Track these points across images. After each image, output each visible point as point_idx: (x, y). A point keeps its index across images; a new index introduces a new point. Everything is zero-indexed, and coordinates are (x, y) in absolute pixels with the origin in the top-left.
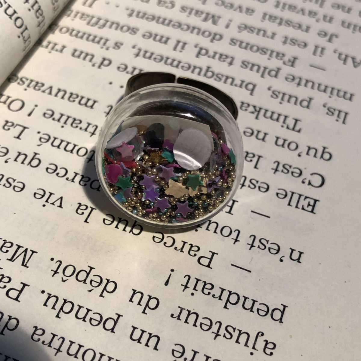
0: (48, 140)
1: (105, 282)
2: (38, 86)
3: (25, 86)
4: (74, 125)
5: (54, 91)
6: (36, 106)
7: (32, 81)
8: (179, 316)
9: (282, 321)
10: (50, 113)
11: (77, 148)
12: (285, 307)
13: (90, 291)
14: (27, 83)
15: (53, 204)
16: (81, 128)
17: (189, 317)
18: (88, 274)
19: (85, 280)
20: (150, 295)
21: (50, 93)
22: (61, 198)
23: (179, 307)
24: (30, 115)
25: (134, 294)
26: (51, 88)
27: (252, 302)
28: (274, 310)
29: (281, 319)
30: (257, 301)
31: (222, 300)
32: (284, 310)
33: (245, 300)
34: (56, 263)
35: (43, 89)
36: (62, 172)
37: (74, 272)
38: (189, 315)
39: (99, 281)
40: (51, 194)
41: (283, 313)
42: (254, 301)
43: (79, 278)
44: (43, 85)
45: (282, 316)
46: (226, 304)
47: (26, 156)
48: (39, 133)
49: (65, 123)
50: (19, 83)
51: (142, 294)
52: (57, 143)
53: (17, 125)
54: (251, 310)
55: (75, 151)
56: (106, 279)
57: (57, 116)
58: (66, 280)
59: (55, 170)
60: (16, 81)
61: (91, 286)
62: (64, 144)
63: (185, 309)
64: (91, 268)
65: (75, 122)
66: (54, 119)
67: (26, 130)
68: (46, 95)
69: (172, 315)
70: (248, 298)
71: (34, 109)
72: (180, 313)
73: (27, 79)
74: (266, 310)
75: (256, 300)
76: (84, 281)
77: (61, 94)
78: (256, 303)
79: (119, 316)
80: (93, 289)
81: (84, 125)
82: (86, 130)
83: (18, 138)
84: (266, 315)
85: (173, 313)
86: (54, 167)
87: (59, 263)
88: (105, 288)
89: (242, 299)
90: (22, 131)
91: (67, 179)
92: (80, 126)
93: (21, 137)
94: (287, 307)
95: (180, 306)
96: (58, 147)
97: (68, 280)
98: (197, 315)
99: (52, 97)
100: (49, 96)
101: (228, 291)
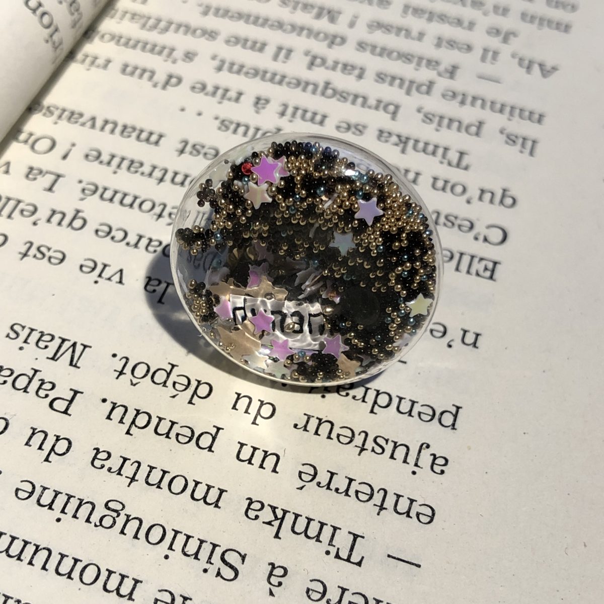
0: (95, 192)
1: (194, 384)
2: (73, 116)
3: (54, 117)
4: (132, 169)
5: (99, 123)
6: (73, 145)
7: (64, 110)
8: (305, 426)
9: (456, 427)
10: (95, 153)
11: (138, 201)
12: (458, 408)
13: (174, 397)
14: (57, 113)
15: (109, 279)
16: (142, 174)
17: (321, 427)
18: (169, 374)
19: (165, 382)
20: (262, 400)
21: (93, 126)
22: (121, 271)
23: (305, 414)
24: (65, 157)
25: (238, 399)
26: (93, 119)
27: (410, 404)
28: (442, 413)
29: (453, 425)
30: (417, 402)
31: (366, 402)
32: (457, 412)
33: (400, 402)
34: (121, 360)
35: (81, 120)
36: (119, 235)
37: (148, 371)
38: (319, 424)
39: (186, 383)
40: (105, 266)
41: (455, 416)
42: (413, 403)
43: (155, 379)
44: (81, 115)
45: (455, 420)
46: (373, 407)
47: (64, 215)
48: (80, 182)
49: (119, 166)
50: (44, 115)
51: (250, 398)
52: (108, 195)
53: (47, 172)
54: (410, 413)
55: (136, 205)
56: (196, 380)
57: (105, 157)
58: (137, 384)
59: (109, 233)
60: (41, 111)
61: (174, 390)
62: (118, 197)
63: (313, 417)
64: (173, 366)
65: (134, 165)
66: (101, 162)
67: (61, 179)
68: (87, 129)
69: (296, 426)
70: (405, 399)
71: (70, 150)
72: (307, 422)
73: (57, 109)
74: (431, 413)
75: (415, 400)
76: (164, 384)
77: (109, 127)
78: (416, 404)
79: (218, 429)
80: (177, 395)
81: (146, 169)
82: (150, 175)
83: (50, 189)
84: (431, 420)
85: (296, 423)
86: (106, 229)
87: (124, 360)
88: (195, 392)
89: (395, 401)
90: (55, 181)
91: (128, 244)
92: (141, 170)
93: (54, 189)
94: (461, 408)
95: (307, 413)
96: (111, 200)
97: (139, 382)
98: (332, 424)
99: (96, 132)
100: (92, 131)
101: (375, 390)
